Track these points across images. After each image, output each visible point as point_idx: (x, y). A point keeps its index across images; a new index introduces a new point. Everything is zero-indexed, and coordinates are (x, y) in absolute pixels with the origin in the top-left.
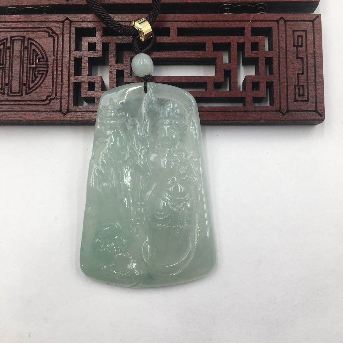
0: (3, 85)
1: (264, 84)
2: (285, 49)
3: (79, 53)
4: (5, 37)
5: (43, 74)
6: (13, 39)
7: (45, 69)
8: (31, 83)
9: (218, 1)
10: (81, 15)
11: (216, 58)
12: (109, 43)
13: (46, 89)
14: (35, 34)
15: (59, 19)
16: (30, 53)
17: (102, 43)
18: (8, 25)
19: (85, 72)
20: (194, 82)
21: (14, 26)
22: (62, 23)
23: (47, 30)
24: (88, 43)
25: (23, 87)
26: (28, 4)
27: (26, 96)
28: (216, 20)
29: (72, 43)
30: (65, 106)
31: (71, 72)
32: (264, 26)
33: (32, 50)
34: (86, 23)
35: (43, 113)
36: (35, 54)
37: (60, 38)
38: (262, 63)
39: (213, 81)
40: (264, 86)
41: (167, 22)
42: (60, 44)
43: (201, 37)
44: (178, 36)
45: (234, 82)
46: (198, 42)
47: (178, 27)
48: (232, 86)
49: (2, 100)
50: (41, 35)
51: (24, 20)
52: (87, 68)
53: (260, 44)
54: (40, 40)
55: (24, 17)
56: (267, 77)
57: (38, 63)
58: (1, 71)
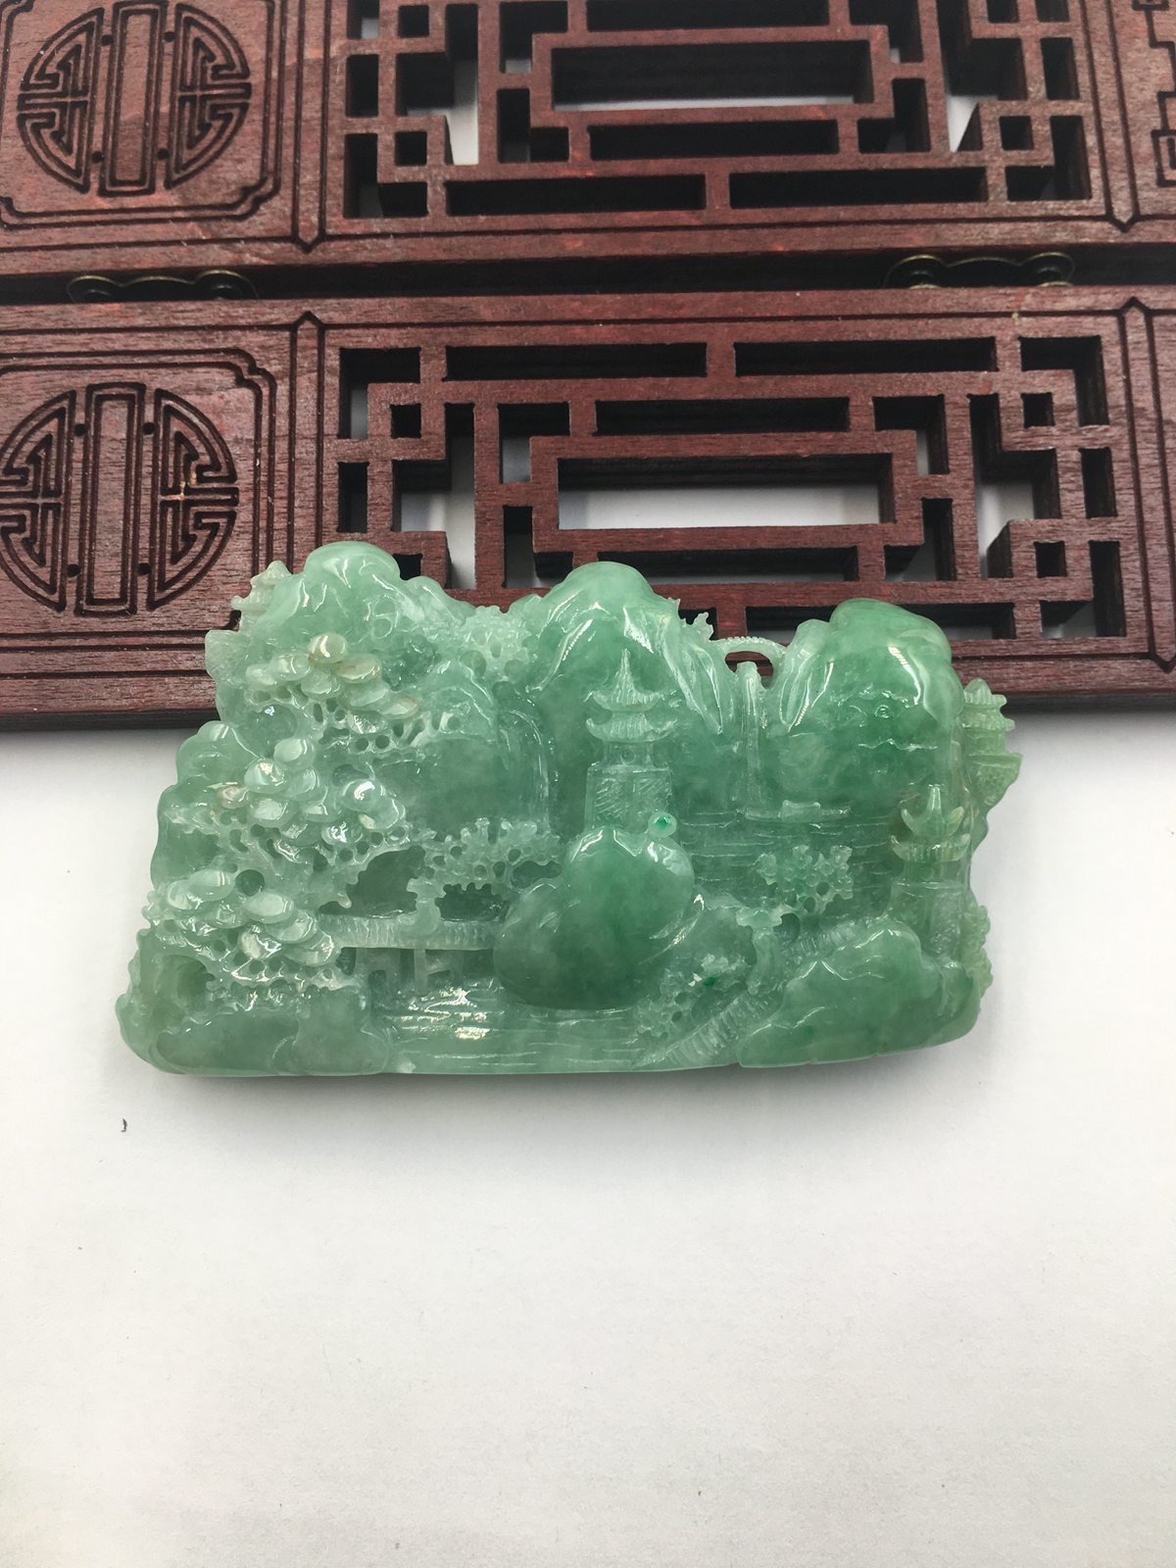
0: (59, 574)
1: (1083, 553)
2: (1154, 416)
3: (355, 445)
4: (67, 387)
5: (215, 527)
6: (97, 397)
7: (224, 509)
8: (168, 564)
9: (886, 245)
10: (358, 301)
11: (888, 457)
12: (472, 405)
13: (228, 586)
14: (185, 374)
15: (273, 317)
16: (164, 448)
17: (448, 406)
18: (77, 342)
19: (379, 518)
20: (810, 549)
21: (98, 346)
22: (287, 334)
23: (231, 359)
24: (392, 406)
25: (139, 578)
26: (151, 266)
27: (150, 613)
28: (882, 312)
29: (330, 409)
31: (324, 519)
32: (1070, 335)
33: (172, 436)
34: (383, 331)
36: (184, 452)
37: (282, 389)
38: (1069, 470)
39: (882, 544)
40: (1082, 558)
41: (696, 324)
42: (280, 413)
43: (830, 377)
44: (739, 374)
45: (964, 546)
46: (819, 395)
47: (737, 340)
48: (960, 560)
49: (53, 630)
50: (206, 380)
51: (140, 322)
52: (387, 503)
53: (1056, 400)
54: (202, 395)
55: (139, 311)
56: (1091, 526)
57: (196, 487)
58: (50, 520)
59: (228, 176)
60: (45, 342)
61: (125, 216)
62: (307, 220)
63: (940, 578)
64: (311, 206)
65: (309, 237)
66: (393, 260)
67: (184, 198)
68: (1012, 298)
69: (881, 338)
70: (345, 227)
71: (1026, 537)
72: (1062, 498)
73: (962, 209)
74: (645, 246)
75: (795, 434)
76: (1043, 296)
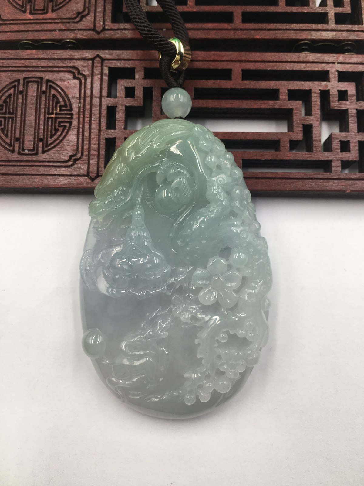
1: (356, 144)
3: (113, 100)
4: (17, 77)
5: (65, 126)
6: (27, 81)
7: (68, 120)
8: (49, 139)
9: (294, 38)
10: (115, 51)
11: (292, 110)
12: (152, 88)
13: (69, 146)
14: (57, 75)
15: (87, 56)
17: (144, 88)
18: (21, 63)
19: (120, 125)
20: (264, 140)
21: (28, 64)
22: (91, 62)
23: (72, 70)
24: (125, 87)
26: (46, 38)
27: (42, 154)
29: (104, 88)
30: (93, 169)
31: (102, 125)
32: (354, 71)
33: (51, 95)
34: (123, 61)
35: (64, 178)
36: (55, 101)
37: (89, 80)
38: (352, 116)
39: (288, 140)
40: (355, 146)
41: (229, 63)
42: (88, 88)
43: (273, 82)
44: (243, 80)
45: (316, 141)
46: (269, 88)
47: (242, 68)
48: (314, 145)
49: (10, 159)
50: (64, 77)
51: (42, 56)
52: (123, 120)
53: (349, 93)
54: (62, 82)
55: (42, 53)
56: (359, 135)
57: (59, 113)
58: (10, 122)
59: (72, 8)
60: (10, 63)
61: (38, 21)
62: (99, 23)
63: (307, 151)
64: (100, 19)
65: (99, 29)
66: (127, 38)
67: (58, 15)
68: (335, 58)
69: (291, 69)
70: (111, 26)
71: (337, 139)
72: (350, 126)
73: (320, 26)
74: (212, 35)
75: (261, 101)
76: (346, 57)
